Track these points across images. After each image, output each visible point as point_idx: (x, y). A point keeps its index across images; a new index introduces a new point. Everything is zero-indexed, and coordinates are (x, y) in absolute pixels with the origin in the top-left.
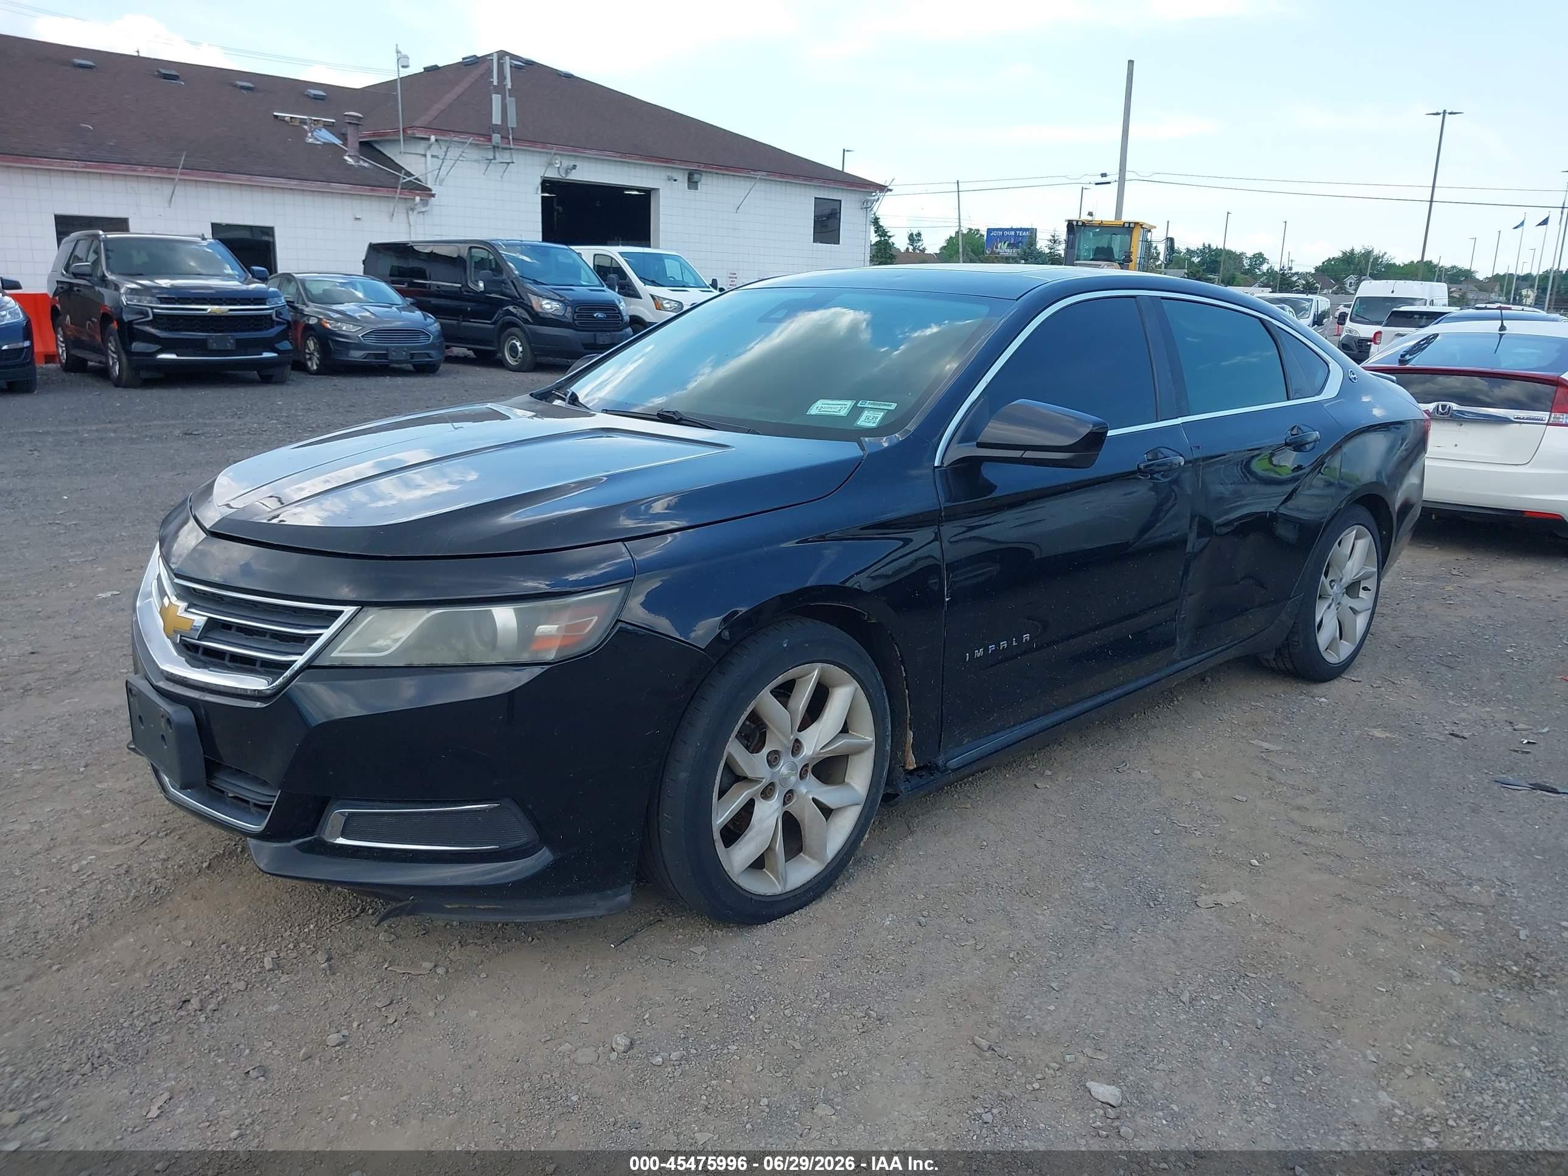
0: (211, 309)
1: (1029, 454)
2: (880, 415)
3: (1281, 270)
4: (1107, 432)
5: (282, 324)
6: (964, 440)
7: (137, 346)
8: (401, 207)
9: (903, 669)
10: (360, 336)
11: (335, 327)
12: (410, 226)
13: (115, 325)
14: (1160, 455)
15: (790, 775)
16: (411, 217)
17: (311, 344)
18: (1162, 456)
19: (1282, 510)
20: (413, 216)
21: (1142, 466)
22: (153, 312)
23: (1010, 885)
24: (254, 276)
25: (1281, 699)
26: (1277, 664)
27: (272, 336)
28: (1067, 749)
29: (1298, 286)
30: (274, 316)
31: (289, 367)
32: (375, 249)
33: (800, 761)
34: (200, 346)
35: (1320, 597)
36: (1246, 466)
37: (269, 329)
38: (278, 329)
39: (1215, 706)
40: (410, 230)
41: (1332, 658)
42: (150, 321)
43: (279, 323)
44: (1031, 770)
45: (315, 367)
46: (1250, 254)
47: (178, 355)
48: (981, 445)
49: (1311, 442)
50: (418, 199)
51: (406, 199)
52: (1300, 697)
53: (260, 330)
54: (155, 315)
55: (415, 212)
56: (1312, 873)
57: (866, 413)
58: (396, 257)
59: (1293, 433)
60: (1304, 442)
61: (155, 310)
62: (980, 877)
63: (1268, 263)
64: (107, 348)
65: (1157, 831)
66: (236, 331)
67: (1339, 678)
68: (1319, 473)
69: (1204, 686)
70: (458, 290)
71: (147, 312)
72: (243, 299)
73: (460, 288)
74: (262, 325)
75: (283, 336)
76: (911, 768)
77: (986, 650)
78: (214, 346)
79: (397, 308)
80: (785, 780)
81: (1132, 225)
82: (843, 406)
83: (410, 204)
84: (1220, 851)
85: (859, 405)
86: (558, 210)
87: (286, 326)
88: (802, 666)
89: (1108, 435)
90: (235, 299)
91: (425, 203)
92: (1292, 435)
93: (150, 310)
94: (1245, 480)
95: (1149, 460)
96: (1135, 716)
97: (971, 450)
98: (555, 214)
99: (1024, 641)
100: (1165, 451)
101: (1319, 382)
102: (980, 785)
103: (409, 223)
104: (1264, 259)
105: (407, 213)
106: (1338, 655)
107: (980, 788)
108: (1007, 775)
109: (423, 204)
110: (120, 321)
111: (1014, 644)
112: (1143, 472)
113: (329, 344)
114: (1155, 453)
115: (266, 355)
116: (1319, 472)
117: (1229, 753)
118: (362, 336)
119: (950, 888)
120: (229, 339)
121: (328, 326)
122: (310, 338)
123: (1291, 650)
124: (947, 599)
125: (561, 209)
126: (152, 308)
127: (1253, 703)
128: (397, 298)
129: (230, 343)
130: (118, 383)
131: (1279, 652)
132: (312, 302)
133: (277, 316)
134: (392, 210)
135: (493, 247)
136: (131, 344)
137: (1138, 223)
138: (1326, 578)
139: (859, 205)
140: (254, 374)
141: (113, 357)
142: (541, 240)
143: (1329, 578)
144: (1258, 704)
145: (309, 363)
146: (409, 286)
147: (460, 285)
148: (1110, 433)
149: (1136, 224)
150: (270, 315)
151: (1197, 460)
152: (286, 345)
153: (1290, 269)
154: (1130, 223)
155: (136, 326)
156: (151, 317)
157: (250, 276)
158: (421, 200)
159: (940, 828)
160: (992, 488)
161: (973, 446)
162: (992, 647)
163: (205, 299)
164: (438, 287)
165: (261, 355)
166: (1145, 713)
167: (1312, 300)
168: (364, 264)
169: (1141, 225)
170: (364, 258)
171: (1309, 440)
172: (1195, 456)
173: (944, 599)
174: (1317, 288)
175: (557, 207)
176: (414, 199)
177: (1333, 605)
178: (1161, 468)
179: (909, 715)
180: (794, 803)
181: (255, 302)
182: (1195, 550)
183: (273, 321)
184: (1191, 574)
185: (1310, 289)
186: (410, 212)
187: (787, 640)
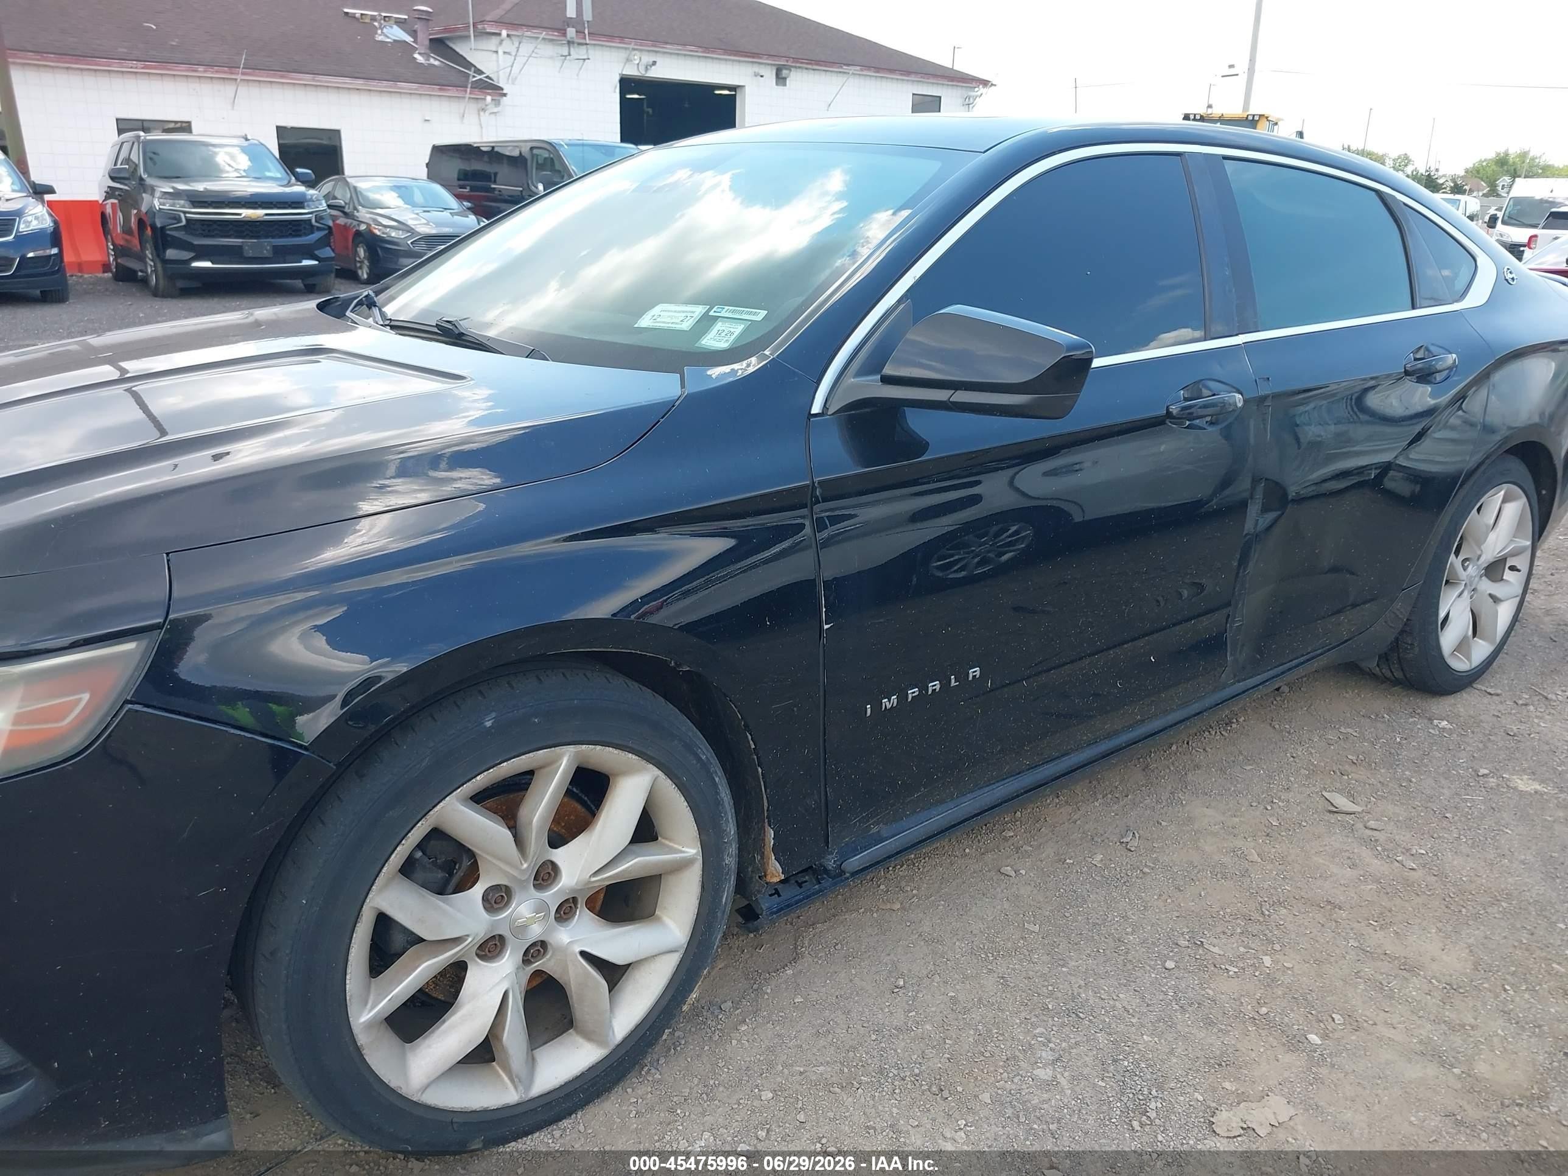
0: (246, 213)
1: (961, 396)
2: (738, 329)
3: (1427, 171)
4: (1090, 361)
5: (323, 229)
6: (864, 371)
7: (171, 253)
8: (473, 107)
9: (750, 737)
10: (409, 242)
11: (383, 233)
12: (482, 127)
13: (149, 232)
14: (1205, 392)
15: (533, 920)
16: (482, 118)
17: (361, 252)
18: (1208, 393)
19: (1402, 461)
20: (484, 117)
21: (1174, 409)
22: (185, 217)
23: (917, 1071)
24: (297, 179)
25: (1384, 722)
26: (1381, 670)
27: (312, 242)
28: (1067, 802)
29: (1445, 188)
30: (313, 221)
31: (333, 275)
32: (439, 151)
33: (553, 895)
34: (235, 254)
35: (1447, 582)
36: (1358, 401)
37: (309, 235)
38: (317, 235)
39: (1289, 733)
40: (482, 132)
41: (1460, 665)
42: (184, 226)
43: (319, 229)
44: (1006, 839)
45: (365, 276)
46: (1394, 155)
47: (213, 263)
48: (887, 380)
49: (1444, 370)
50: (489, 98)
51: (477, 99)
52: (1411, 720)
53: (300, 236)
54: (188, 220)
55: (487, 113)
56: (1410, 1061)
57: (719, 326)
58: (461, 158)
59: (1418, 356)
60: (1432, 371)
61: (188, 215)
62: (875, 1053)
63: (1413, 165)
64: (146, 256)
65: (1170, 964)
66: (273, 237)
67: (1468, 690)
68: (1458, 410)
69: (1278, 699)
70: (519, 194)
71: (179, 216)
72: (280, 203)
73: (521, 191)
74: (300, 230)
75: (325, 242)
76: (776, 880)
77: (903, 697)
78: (250, 253)
79: (451, 213)
80: (520, 930)
81: (1256, 118)
82: (689, 315)
83: (481, 105)
84: (1264, 1010)
85: (712, 313)
86: (648, 112)
87: (327, 232)
88: (531, 755)
89: (1093, 366)
90: (271, 203)
91: (497, 103)
92: (1416, 359)
93: (182, 215)
94: (1355, 417)
95: (1186, 399)
96: (1174, 748)
97: (873, 388)
98: (645, 115)
99: (970, 678)
100: (1211, 384)
101: (1460, 285)
102: (924, 867)
103: (481, 125)
104: (1410, 161)
105: (479, 114)
106: (1469, 659)
107: (922, 873)
108: (967, 850)
109: (495, 105)
110: (153, 227)
111: (953, 684)
112: (1174, 418)
113: (377, 251)
114: (1195, 390)
115: (306, 263)
116: (1460, 408)
117: (1299, 814)
118: (412, 243)
119: (822, 1074)
120: (267, 245)
121: (378, 233)
122: (360, 245)
123: (1401, 655)
124: (826, 627)
125: (650, 111)
126: (185, 213)
127: (1343, 730)
128: (453, 203)
129: (267, 250)
130: (156, 293)
131: (1384, 658)
132: (363, 207)
133: (316, 221)
134: (462, 111)
135: (553, 145)
136: (164, 252)
137: (1263, 115)
138: (1457, 557)
139: (960, 101)
140: (298, 283)
141: (151, 266)
142: (619, 139)
143: (1461, 557)
144: (1349, 730)
145: (360, 272)
146: (471, 190)
147: (521, 189)
148: (1097, 363)
149: (1261, 116)
150: (310, 220)
151: (1263, 399)
152: (327, 252)
153: (1437, 170)
154: (1254, 116)
155: (168, 232)
156: (184, 222)
157: (293, 178)
158: (492, 100)
159: (842, 948)
160: (922, 446)
161: (876, 381)
162: (912, 693)
163: (239, 203)
164: (500, 191)
165: (301, 262)
166: (1188, 743)
167: (1459, 200)
168: (427, 167)
169: (1267, 118)
170: (427, 162)
171: (1439, 367)
172: (1262, 393)
173: (821, 627)
174: (1466, 190)
175: (646, 110)
176: (485, 99)
177: (1466, 593)
178: (1209, 411)
179: (766, 804)
180: (549, 960)
181: (293, 206)
182: (1259, 529)
183: (312, 226)
184: (1251, 565)
185: (1457, 189)
186: (482, 113)
187: (494, 715)
